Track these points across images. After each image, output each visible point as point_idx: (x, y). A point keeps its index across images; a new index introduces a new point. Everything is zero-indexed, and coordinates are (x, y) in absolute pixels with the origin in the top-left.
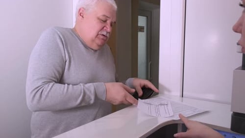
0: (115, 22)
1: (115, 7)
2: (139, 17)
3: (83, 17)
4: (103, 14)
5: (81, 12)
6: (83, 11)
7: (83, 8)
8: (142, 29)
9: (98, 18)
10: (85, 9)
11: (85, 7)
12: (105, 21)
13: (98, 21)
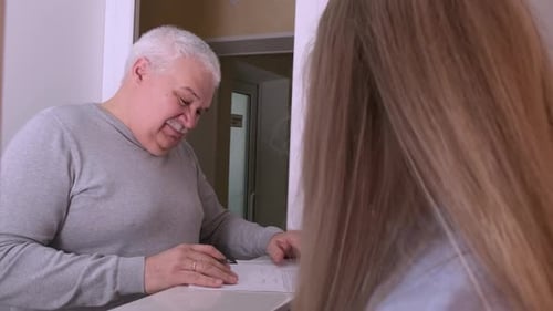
0: (207, 110)
1: (217, 77)
2: (234, 95)
3: (141, 77)
4: (188, 85)
5: (139, 65)
6: (144, 65)
7: (147, 60)
8: (237, 121)
9: (175, 94)
10: (150, 64)
11: (151, 59)
12: (187, 103)
13: (175, 98)
